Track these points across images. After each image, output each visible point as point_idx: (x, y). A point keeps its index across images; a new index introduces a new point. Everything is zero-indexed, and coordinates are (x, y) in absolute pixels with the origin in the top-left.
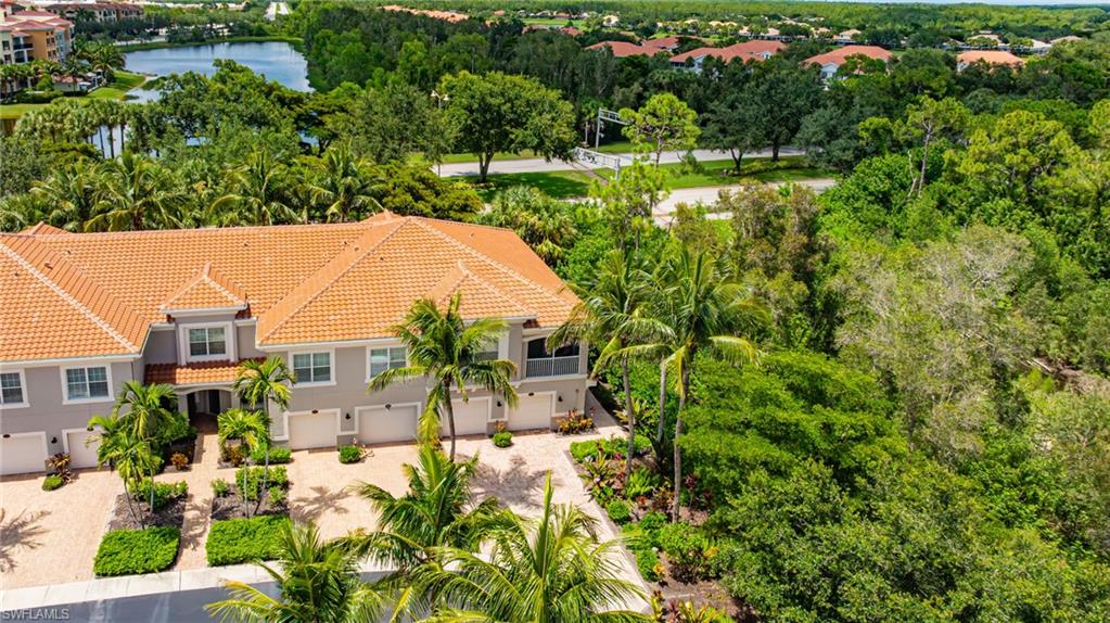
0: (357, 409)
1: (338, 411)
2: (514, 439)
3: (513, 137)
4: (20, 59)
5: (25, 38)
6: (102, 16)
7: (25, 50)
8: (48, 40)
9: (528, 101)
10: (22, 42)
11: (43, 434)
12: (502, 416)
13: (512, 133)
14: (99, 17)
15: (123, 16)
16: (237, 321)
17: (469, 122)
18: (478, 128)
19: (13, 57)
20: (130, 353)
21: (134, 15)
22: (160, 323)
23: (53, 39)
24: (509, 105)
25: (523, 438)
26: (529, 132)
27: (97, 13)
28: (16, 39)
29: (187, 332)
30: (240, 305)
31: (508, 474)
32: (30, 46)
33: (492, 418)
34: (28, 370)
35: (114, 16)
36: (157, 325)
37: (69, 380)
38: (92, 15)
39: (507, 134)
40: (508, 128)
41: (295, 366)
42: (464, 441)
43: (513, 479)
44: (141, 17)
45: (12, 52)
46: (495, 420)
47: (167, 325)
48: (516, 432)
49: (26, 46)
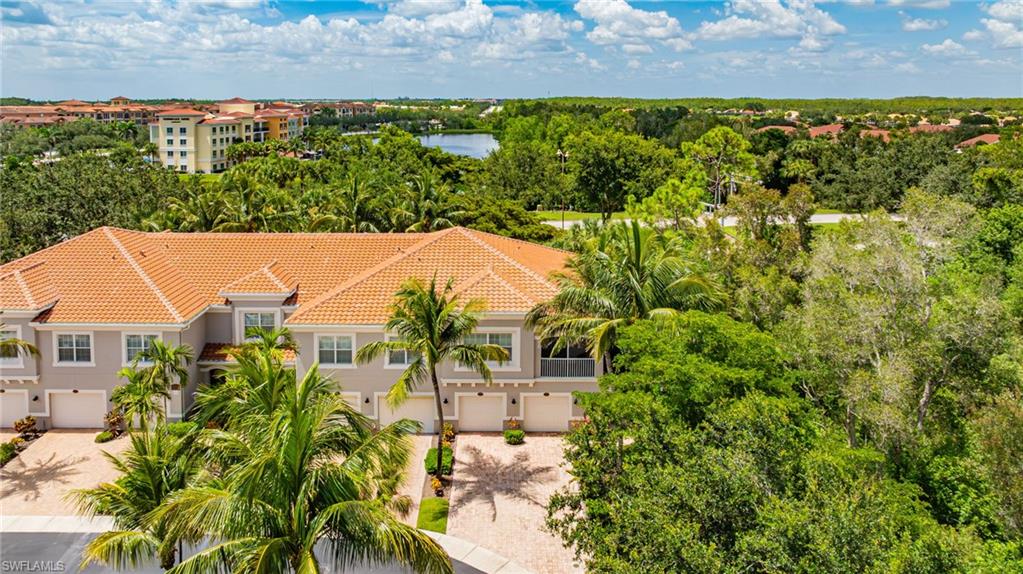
0: (376, 394)
1: (358, 394)
2: (526, 439)
3: (626, 188)
4: (257, 139)
5: (264, 123)
6: (341, 113)
7: (262, 133)
8: (281, 125)
9: (641, 156)
10: (261, 126)
11: (104, 392)
12: (518, 415)
13: (625, 185)
14: (339, 114)
15: (358, 113)
16: (283, 307)
17: (584, 174)
18: (594, 180)
19: (252, 138)
20: (176, 323)
21: (367, 112)
22: (218, 305)
23: (285, 124)
24: (622, 160)
25: (537, 438)
26: (641, 184)
27: (337, 110)
28: (257, 124)
29: (243, 317)
30: (287, 292)
31: (507, 468)
32: (267, 129)
33: (508, 415)
34: (97, 333)
35: (351, 113)
36: (215, 306)
37: (129, 345)
38: (333, 112)
39: (620, 186)
40: (621, 180)
41: (320, 347)
42: (478, 436)
43: (509, 473)
44: (373, 114)
45: (252, 134)
46: (509, 418)
47: (224, 307)
48: (530, 433)
49: (264, 129)
